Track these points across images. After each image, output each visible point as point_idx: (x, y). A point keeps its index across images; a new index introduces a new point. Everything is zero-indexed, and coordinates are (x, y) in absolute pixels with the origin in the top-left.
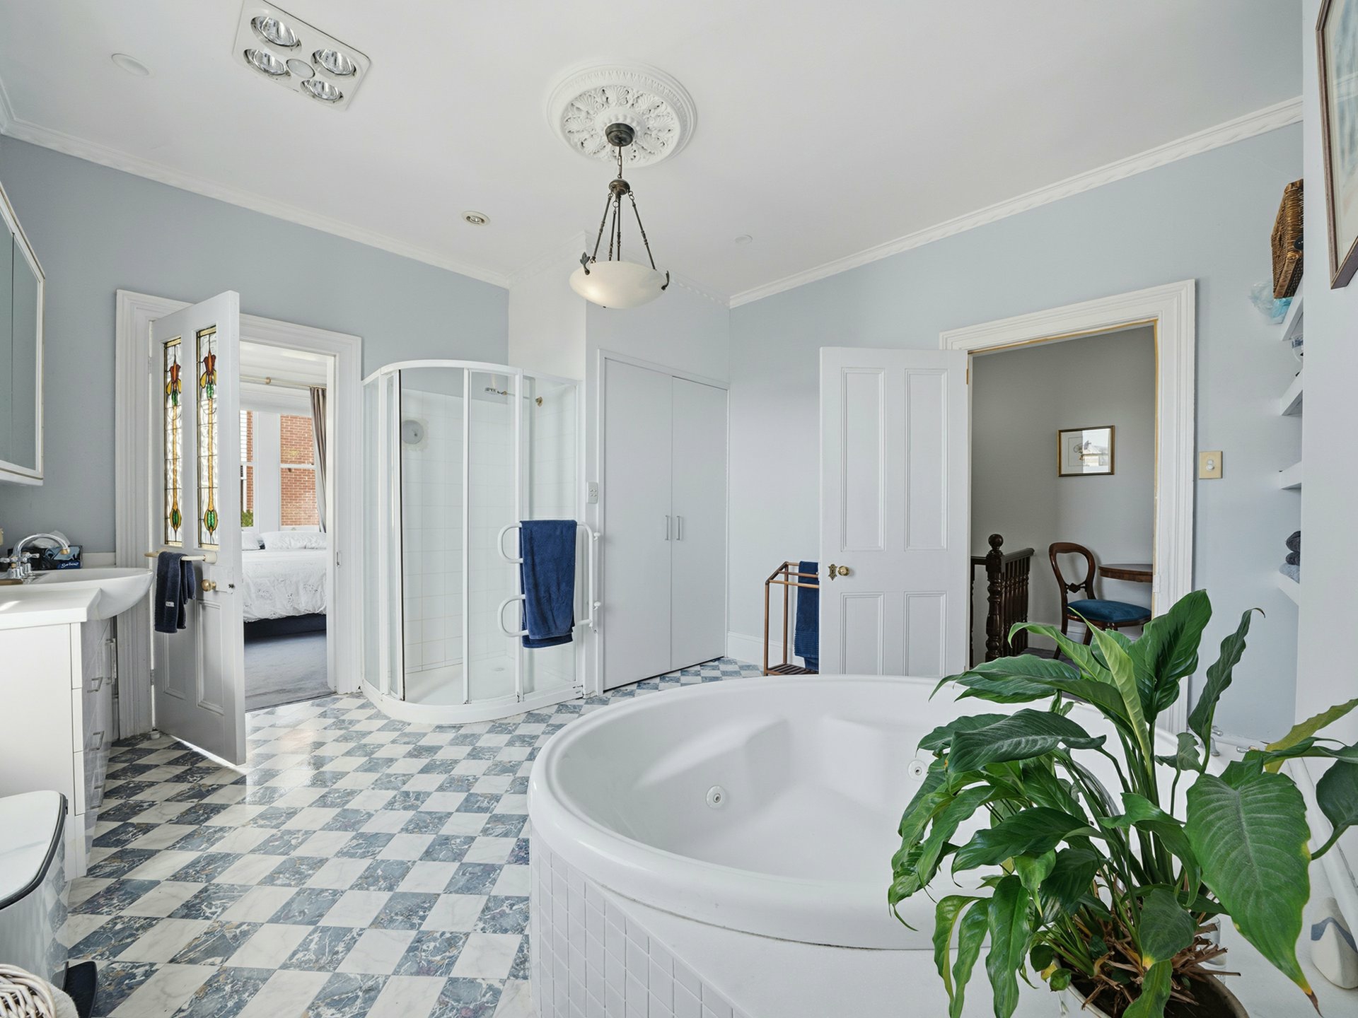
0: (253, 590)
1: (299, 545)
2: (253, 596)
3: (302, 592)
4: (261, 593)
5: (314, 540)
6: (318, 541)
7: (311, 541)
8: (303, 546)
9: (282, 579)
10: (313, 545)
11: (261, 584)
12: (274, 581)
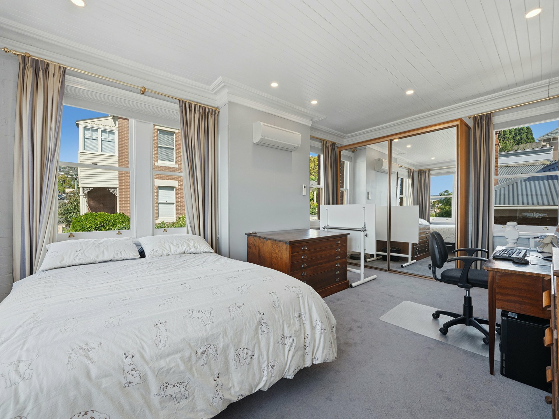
0: (154, 387)
1: (178, 251)
2: (156, 401)
3: (232, 364)
4: (170, 391)
5: (192, 245)
6: (196, 245)
7: (189, 245)
8: (182, 251)
9: (203, 349)
10: (192, 250)
11: (168, 371)
12: (190, 357)
